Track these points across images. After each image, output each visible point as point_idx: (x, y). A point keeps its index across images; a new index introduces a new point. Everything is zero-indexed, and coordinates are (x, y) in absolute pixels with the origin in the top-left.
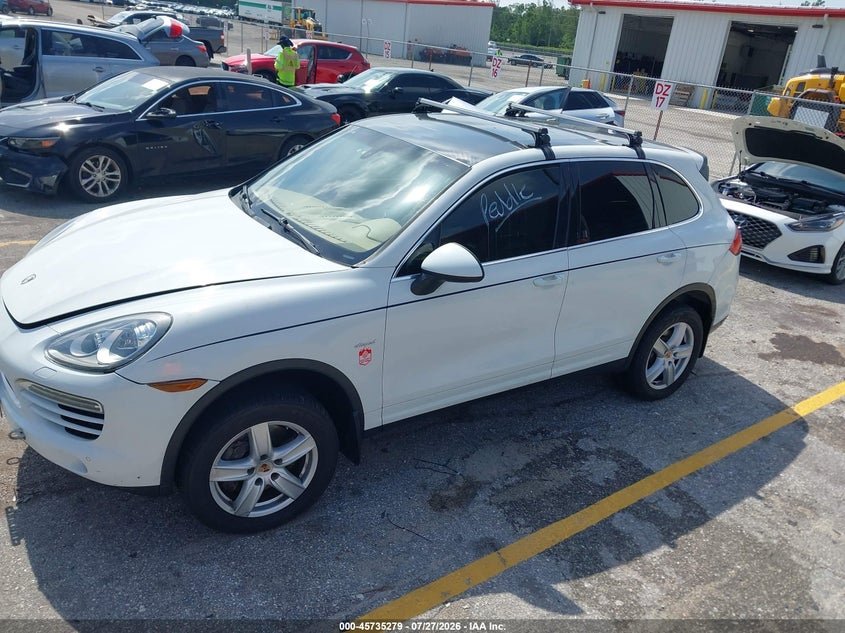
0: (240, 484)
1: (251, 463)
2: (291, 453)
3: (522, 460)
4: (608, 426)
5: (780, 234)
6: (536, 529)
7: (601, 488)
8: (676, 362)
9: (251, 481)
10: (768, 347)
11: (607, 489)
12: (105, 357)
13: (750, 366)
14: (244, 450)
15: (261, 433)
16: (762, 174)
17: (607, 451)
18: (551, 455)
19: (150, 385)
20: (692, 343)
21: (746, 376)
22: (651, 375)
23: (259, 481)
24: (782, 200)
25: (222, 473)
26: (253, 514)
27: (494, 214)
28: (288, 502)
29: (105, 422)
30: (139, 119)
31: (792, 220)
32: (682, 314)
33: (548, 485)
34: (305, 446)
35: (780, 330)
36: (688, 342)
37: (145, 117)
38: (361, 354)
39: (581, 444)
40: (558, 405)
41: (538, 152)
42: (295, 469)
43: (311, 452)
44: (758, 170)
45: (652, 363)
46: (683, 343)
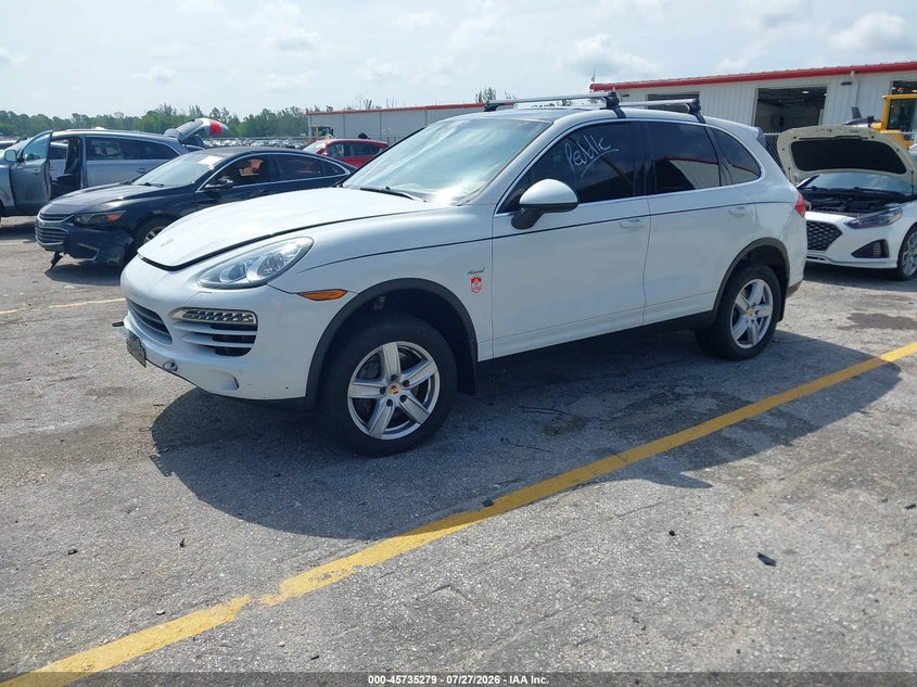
0: (373, 403)
1: (384, 382)
2: (417, 376)
3: (624, 403)
4: (701, 378)
5: (841, 233)
6: (650, 441)
7: (706, 415)
8: (759, 320)
9: (383, 401)
10: (845, 322)
11: (711, 415)
12: (252, 276)
13: (830, 335)
14: (375, 370)
15: (391, 353)
16: (814, 188)
17: (706, 392)
18: (651, 398)
19: (298, 294)
20: (771, 302)
21: (829, 341)
22: (737, 332)
23: (390, 403)
24: (838, 205)
25: (359, 390)
26: (385, 437)
27: (579, 161)
28: (416, 426)
29: (258, 334)
30: (198, 191)
31: (850, 219)
32: (758, 269)
33: (653, 416)
34: (428, 370)
35: (854, 312)
36: (768, 303)
37: (203, 188)
38: (473, 281)
39: (677, 390)
40: (650, 368)
41: (611, 112)
42: (421, 392)
43: (433, 377)
44: (810, 185)
45: (736, 321)
46: (762, 303)
